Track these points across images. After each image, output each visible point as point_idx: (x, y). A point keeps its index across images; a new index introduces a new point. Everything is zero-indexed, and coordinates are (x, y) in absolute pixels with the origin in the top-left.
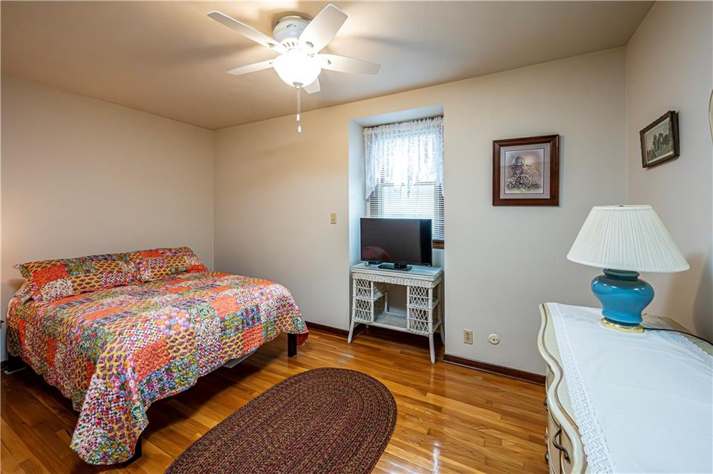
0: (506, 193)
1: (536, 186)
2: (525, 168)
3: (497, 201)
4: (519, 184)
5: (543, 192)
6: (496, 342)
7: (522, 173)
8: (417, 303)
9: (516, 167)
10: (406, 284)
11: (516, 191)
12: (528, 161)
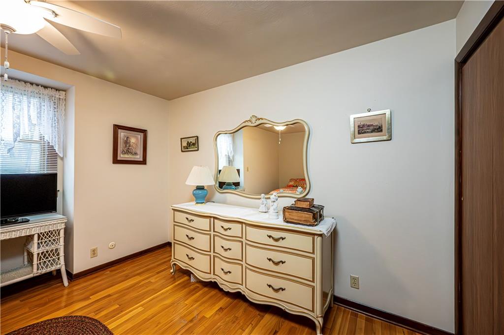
0: (121, 157)
1: (136, 154)
2: (131, 144)
3: (116, 161)
4: (128, 152)
5: (139, 157)
6: (114, 246)
7: (129, 146)
8: (47, 245)
9: (127, 142)
10: (33, 233)
11: (126, 156)
12: (133, 140)
